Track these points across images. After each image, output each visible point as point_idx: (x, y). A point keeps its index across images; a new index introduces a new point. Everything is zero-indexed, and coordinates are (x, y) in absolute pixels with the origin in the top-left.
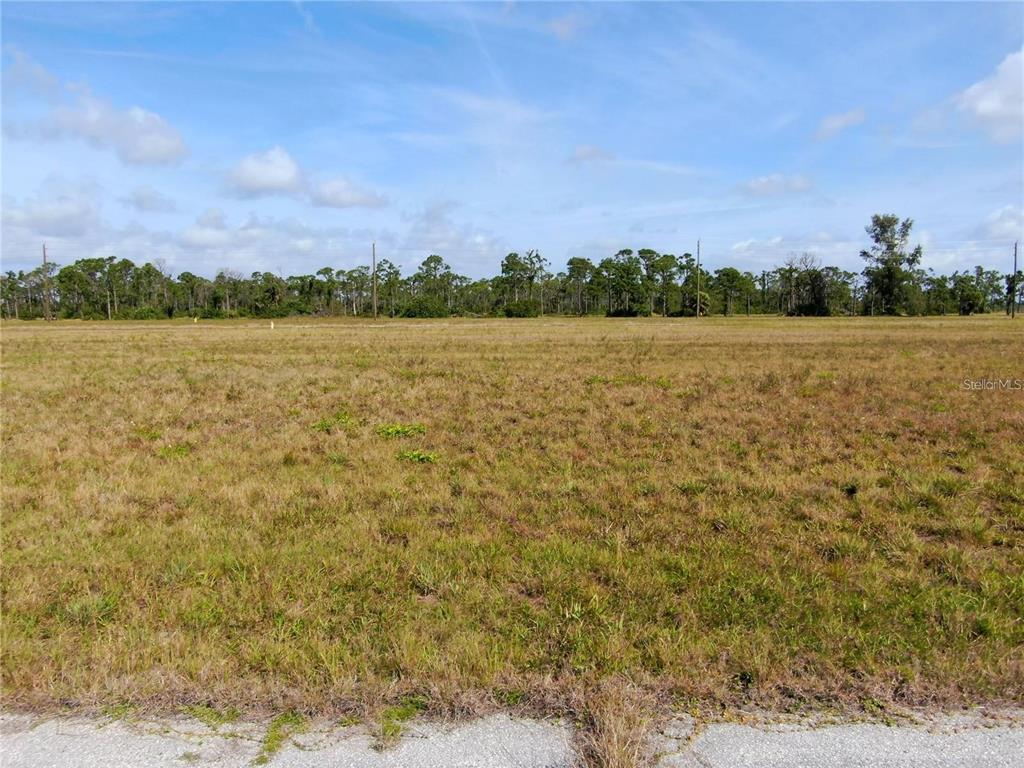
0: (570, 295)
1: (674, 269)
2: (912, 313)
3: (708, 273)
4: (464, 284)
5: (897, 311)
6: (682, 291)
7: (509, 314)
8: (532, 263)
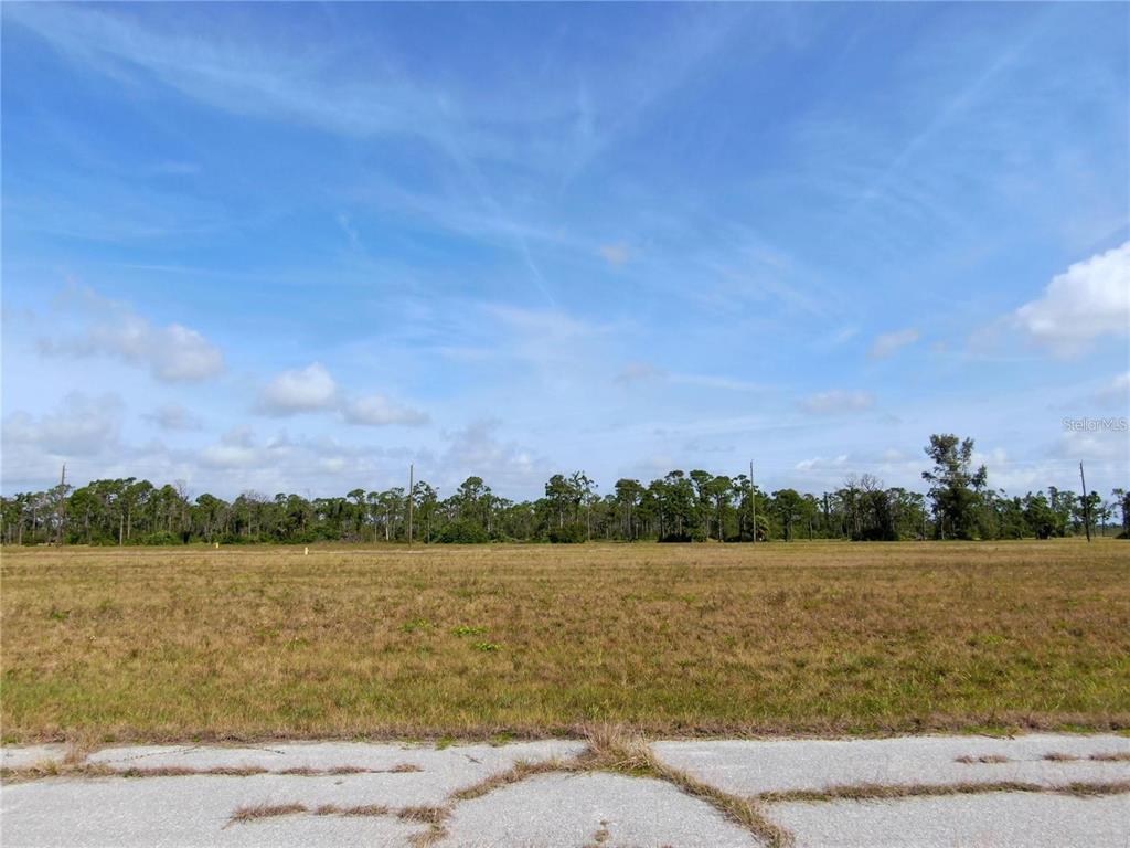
0: (619, 519)
1: (729, 492)
2: (985, 536)
3: (766, 495)
4: (505, 507)
5: (969, 535)
6: (739, 514)
7: (554, 539)
8: (578, 485)
